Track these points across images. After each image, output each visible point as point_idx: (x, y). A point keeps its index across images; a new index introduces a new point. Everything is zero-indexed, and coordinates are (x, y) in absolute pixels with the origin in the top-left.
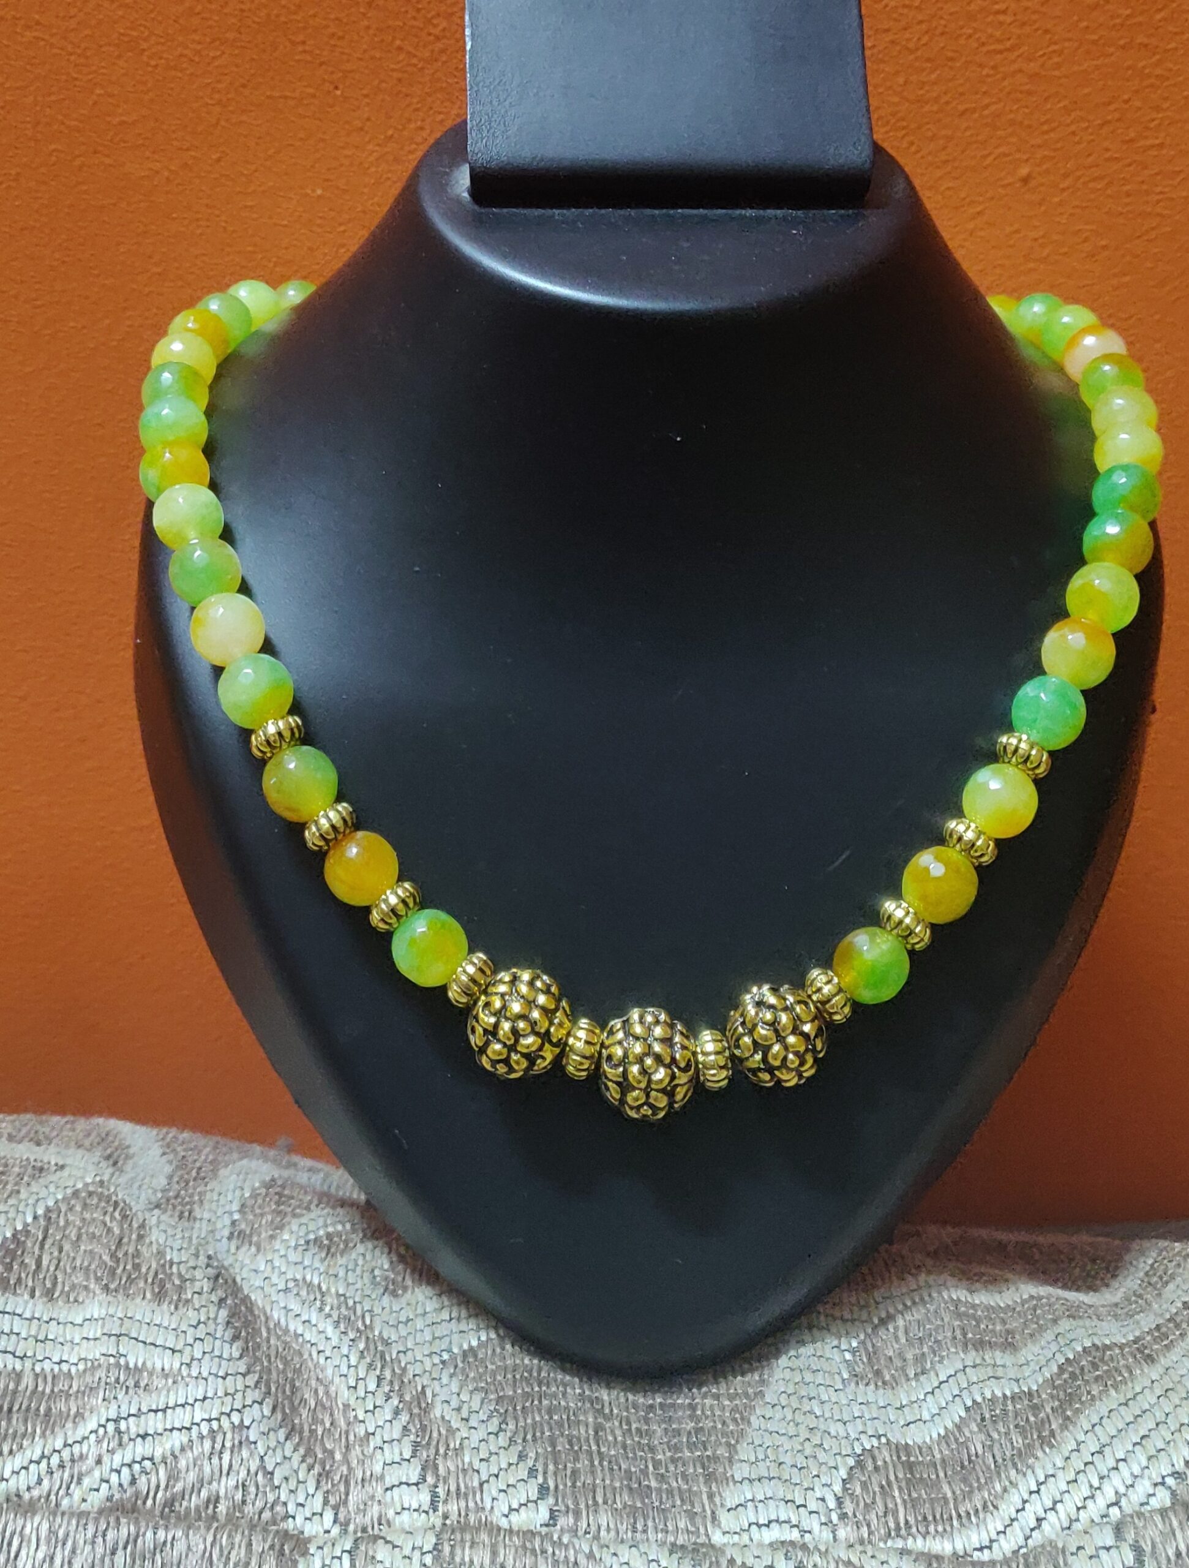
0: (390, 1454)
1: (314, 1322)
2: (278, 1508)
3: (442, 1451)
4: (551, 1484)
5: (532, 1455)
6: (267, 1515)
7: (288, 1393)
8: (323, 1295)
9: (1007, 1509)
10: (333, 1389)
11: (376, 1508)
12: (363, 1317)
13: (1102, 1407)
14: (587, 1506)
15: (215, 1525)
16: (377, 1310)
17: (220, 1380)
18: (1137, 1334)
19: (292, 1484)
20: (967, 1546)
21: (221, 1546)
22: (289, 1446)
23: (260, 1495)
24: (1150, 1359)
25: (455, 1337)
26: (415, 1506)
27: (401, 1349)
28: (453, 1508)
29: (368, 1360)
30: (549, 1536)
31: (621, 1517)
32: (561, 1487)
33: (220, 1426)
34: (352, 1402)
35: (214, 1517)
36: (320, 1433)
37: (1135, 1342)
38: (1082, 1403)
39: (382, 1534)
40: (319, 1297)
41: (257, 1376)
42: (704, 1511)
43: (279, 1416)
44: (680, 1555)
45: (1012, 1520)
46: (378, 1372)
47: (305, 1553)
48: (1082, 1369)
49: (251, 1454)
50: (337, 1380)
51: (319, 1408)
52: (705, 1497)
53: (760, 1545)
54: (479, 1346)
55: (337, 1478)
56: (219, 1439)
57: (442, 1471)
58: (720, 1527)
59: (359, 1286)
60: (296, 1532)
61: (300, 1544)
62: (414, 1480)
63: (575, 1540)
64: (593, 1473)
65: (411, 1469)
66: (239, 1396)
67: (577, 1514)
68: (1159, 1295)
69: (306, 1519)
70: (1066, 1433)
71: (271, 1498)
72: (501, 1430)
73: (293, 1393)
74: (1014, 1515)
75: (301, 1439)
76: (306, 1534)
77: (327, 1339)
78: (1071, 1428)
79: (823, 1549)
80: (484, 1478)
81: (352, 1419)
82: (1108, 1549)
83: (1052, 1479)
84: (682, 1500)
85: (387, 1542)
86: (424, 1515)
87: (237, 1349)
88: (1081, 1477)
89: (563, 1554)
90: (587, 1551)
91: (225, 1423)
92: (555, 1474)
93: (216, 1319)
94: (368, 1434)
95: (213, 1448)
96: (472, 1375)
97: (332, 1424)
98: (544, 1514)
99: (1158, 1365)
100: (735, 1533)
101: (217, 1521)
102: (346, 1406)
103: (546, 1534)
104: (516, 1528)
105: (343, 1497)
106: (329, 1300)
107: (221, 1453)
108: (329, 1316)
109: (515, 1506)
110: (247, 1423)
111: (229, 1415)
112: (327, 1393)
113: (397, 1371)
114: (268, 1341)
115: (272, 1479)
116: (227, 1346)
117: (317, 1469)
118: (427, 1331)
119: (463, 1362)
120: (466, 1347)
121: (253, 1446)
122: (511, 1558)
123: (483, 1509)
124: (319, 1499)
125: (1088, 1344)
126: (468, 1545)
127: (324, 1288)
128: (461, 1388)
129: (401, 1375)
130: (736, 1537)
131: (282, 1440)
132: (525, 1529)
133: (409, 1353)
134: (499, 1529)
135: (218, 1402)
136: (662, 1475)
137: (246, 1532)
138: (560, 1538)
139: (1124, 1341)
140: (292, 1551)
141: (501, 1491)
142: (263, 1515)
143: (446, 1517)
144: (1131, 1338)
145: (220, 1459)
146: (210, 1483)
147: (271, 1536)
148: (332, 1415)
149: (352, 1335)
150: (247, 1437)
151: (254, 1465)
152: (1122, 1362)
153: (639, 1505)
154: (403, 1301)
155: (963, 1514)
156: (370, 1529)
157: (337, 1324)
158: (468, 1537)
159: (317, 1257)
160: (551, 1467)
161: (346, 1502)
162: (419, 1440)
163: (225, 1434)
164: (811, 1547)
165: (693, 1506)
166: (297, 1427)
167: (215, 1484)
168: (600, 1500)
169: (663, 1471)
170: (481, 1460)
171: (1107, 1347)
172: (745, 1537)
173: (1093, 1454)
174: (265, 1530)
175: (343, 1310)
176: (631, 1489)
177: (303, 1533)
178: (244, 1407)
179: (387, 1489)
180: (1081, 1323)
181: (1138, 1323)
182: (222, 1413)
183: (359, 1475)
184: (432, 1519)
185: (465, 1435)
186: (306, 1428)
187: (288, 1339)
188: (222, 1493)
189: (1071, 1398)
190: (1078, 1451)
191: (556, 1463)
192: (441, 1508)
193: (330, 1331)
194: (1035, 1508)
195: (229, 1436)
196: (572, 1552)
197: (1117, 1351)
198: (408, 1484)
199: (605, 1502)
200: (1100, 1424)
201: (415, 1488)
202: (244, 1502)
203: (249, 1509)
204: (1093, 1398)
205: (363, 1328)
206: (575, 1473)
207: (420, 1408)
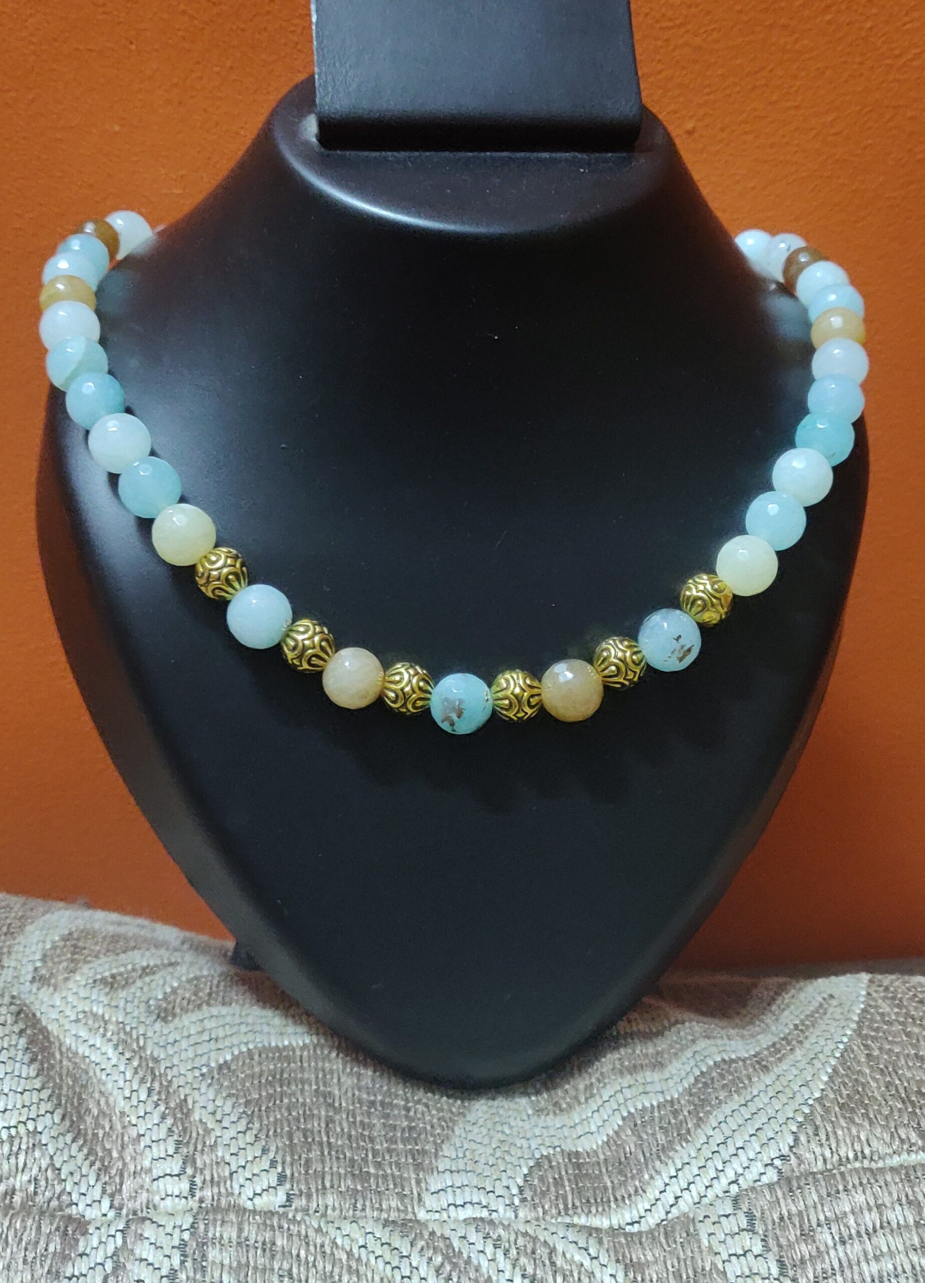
0: (156, 1151)
1: (98, 1046)
2: (64, 1197)
3: (199, 1147)
4: (288, 1172)
5: (273, 1148)
6: (54, 1203)
7: (76, 1104)
8: (106, 1023)
9: (652, 1193)
10: (111, 1099)
11: (145, 1195)
12: (138, 1039)
13: (727, 1109)
14: (317, 1190)
15: (12, 1212)
16: (150, 1034)
17: (19, 1095)
18: (757, 1049)
19: (77, 1178)
20: (621, 1222)
21: (16, 1230)
22: (75, 1147)
23: (49, 1187)
24: (766, 1069)
25: (213, 1055)
26: (176, 1193)
27: (169, 1065)
28: (208, 1193)
29: (141, 1074)
30: (285, 1214)
31: (345, 1199)
32: (296, 1175)
33: (17, 1132)
34: (127, 1110)
35: (11, 1206)
36: (101, 1135)
37: (755, 1056)
38: (712, 1106)
39: (149, 1216)
40: (102, 1024)
41: (50, 1091)
42: (412, 1194)
43: (67, 1123)
44: (391, 1228)
45: (657, 1200)
46: (149, 1085)
47: (85, 1233)
48: (712, 1079)
49: (43, 1155)
50: (115, 1092)
51: (101, 1115)
52: (413, 1182)
53: (456, 1221)
54: (232, 1060)
55: (113, 1172)
56: (16, 1143)
57: (199, 1164)
58: (424, 1207)
59: (136, 1014)
60: (78, 1216)
61: (81, 1226)
62: (176, 1172)
63: (307, 1218)
64: (323, 1162)
65: (174, 1163)
66: (34, 1107)
67: (309, 1196)
68: (777, 1020)
69: (88, 1205)
70: (699, 1131)
71: (58, 1189)
72: (248, 1129)
73: (80, 1104)
74: (658, 1196)
75: (85, 1141)
76: (87, 1218)
77: (109, 1059)
78: (703, 1126)
79: (506, 1223)
80: (234, 1168)
81: (126, 1123)
82: (727, 1216)
83: (688, 1166)
84: (395, 1184)
85: (154, 1223)
86: (183, 1200)
87: (34, 1070)
88: (709, 1163)
89: (296, 1229)
90: (316, 1226)
91: (22, 1129)
92: (292, 1164)
93: (16, 1046)
94: (140, 1136)
95: (11, 1150)
96: (226, 1084)
97: (111, 1128)
98: (281, 1197)
99: (771, 1074)
100: (437, 1212)
101: (13, 1209)
102: (123, 1114)
103: (284, 1213)
104: (258, 1209)
105: (118, 1187)
106: (111, 1027)
107: (17, 1154)
108: (110, 1040)
109: (258, 1191)
110: (39, 1129)
111: (25, 1123)
112: (107, 1103)
113: (165, 1083)
114: (61, 1061)
115: (59, 1174)
116: (25, 1067)
117: (98, 1164)
118: (191, 1049)
119: (219, 1074)
120: (221, 1061)
121: (44, 1147)
122: (254, 1233)
123: (232, 1194)
124: (98, 1188)
125: (719, 1059)
126: (219, 1223)
127: (107, 1018)
128: (216, 1096)
129: (168, 1086)
130: (437, 1214)
131: (69, 1142)
132: (266, 1209)
133: (175, 1069)
134: (245, 1210)
135: (16, 1113)
136: (379, 1162)
137: (37, 1217)
138: (294, 1217)
139: (747, 1056)
140: (74, 1232)
141: (247, 1179)
142: (51, 1204)
143: (201, 1201)
144: (753, 1053)
145: (17, 1158)
146: (8, 1179)
147: (57, 1220)
148: (110, 1121)
149: (128, 1055)
150: (40, 1140)
151: (44, 1163)
152: (744, 1072)
153: (359, 1187)
154: (172, 1026)
155: (619, 1198)
156: (139, 1212)
157: (116, 1047)
158: (219, 1217)
159: (103, 992)
160: (288, 1159)
161: (120, 1191)
162: (181, 1139)
163: (21, 1138)
164: (497, 1222)
165: (403, 1190)
166: (83, 1132)
167: (12, 1179)
168: (328, 1185)
169: (379, 1160)
170: (232, 1154)
171: (732, 1061)
172: (445, 1215)
173: (718, 1145)
174: (53, 1216)
175: (122, 1036)
176: (353, 1175)
177: (84, 1216)
178: (38, 1116)
179: (154, 1180)
180: (712, 1042)
181: (758, 1041)
182: (20, 1122)
183: (132, 1168)
184: (190, 1203)
185: (219, 1134)
186: (90, 1132)
187: (78, 1061)
188: (17, 1187)
189: (704, 1102)
190: (707, 1143)
191: (292, 1155)
192: (198, 1194)
193: (111, 1052)
194: (675, 1188)
195: (25, 1140)
196: (303, 1227)
197: (741, 1063)
198: (171, 1175)
199: (332, 1187)
200: (725, 1122)
201: (177, 1178)
202: (36, 1193)
203: (39, 1199)
204: (720, 1102)
205: (137, 1049)
206: (308, 1161)
207: (183, 1113)
